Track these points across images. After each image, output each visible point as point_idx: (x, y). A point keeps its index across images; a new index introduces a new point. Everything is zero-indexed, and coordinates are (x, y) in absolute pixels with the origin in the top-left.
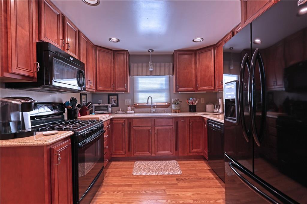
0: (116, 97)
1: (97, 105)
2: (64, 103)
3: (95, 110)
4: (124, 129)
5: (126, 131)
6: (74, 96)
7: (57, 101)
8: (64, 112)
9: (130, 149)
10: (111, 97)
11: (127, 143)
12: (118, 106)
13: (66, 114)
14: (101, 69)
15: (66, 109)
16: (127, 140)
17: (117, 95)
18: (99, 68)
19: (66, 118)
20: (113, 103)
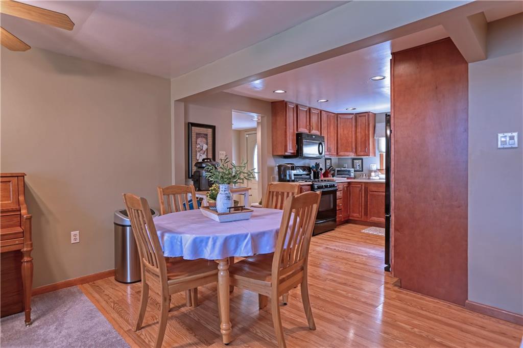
0: (361, 161)
1: (339, 169)
2: (311, 167)
3: (337, 174)
4: (360, 193)
5: (363, 195)
6: (318, 161)
7: (307, 165)
8: (311, 173)
9: (366, 214)
10: (355, 161)
11: (363, 207)
12: (362, 171)
13: (312, 175)
14: (342, 134)
15: (312, 172)
16: (363, 204)
17: (362, 159)
18: (340, 134)
19: (312, 178)
20: (358, 168)
